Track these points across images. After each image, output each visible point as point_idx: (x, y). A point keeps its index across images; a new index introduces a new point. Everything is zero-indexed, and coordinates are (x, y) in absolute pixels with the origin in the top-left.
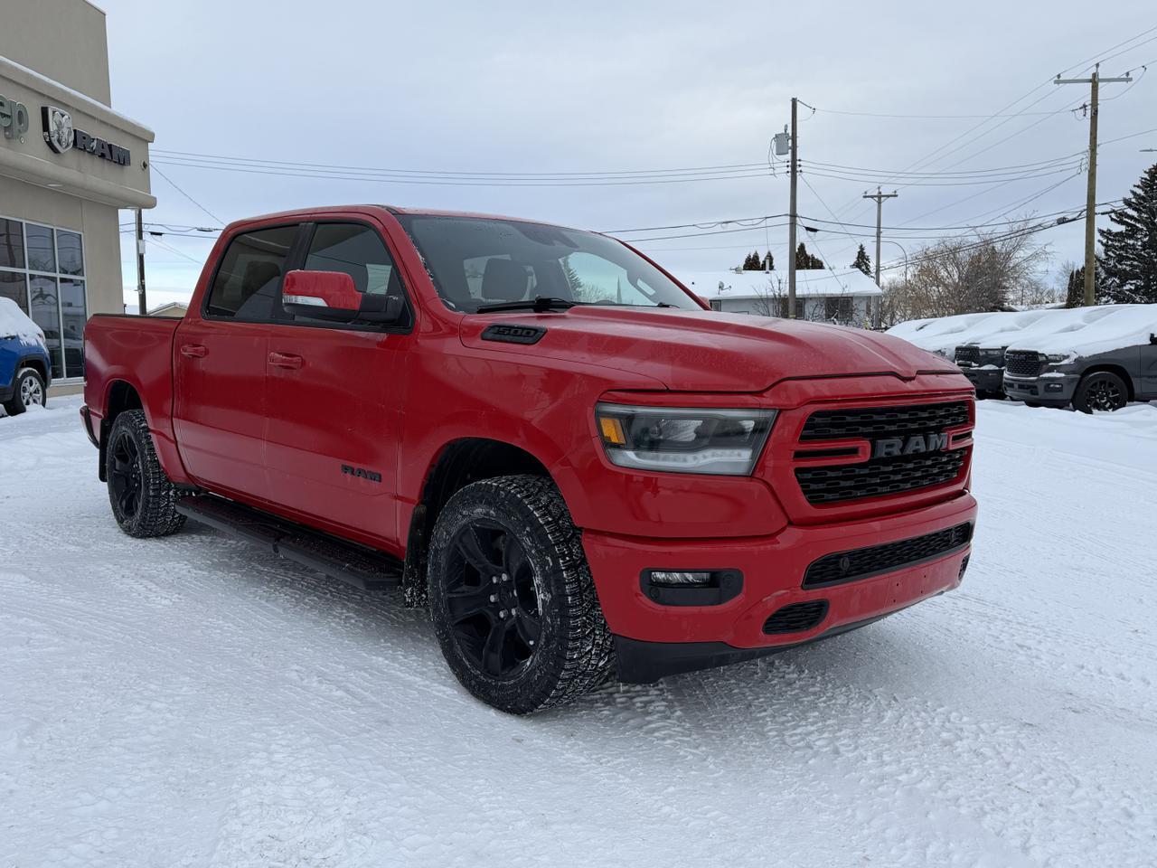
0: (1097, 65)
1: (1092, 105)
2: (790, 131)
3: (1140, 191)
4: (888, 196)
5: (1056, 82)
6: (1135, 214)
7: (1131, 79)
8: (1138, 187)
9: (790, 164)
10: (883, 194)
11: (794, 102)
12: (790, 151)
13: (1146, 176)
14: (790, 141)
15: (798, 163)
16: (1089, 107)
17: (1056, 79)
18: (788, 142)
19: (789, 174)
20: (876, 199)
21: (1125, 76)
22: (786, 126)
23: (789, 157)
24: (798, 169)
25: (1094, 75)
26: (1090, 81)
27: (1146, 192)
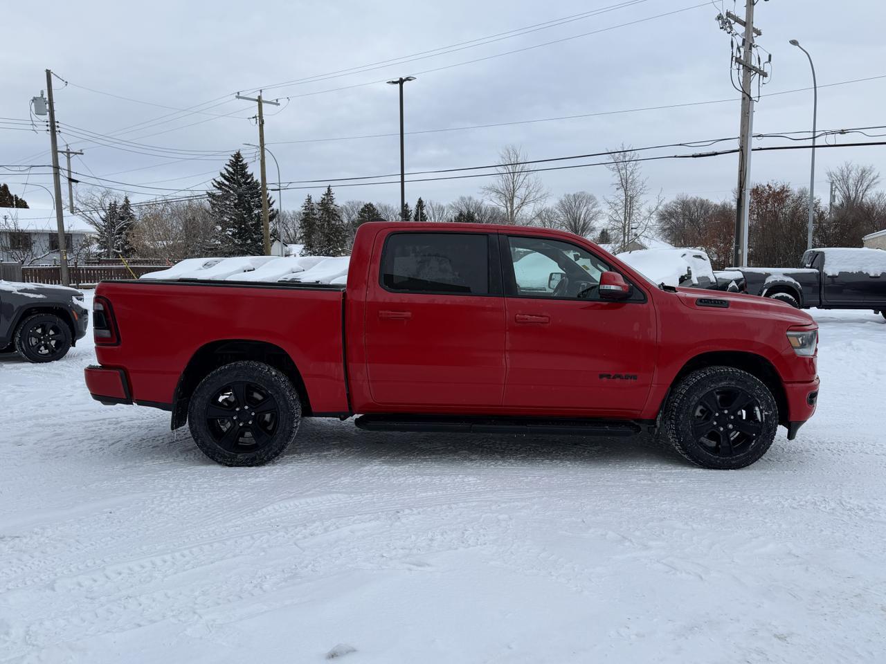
0: (261, 91)
1: (259, 116)
2: (46, 95)
3: (231, 170)
4: (76, 153)
5: (237, 97)
6: (227, 183)
7: (279, 104)
8: (229, 165)
9: (49, 123)
10: (71, 151)
11: (48, 73)
12: (48, 113)
13: (233, 159)
14: (47, 105)
15: (56, 124)
16: (258, 118)
17: (237, 94)
18: (46, 104)
19: (49, 132)
20: (66, 154)
21: (275, 101)
22: (42, 92)
23: (47, 117)
24: (57, 129)
25: (260, 97)
26: (257, 101)
27: (234, 170)
